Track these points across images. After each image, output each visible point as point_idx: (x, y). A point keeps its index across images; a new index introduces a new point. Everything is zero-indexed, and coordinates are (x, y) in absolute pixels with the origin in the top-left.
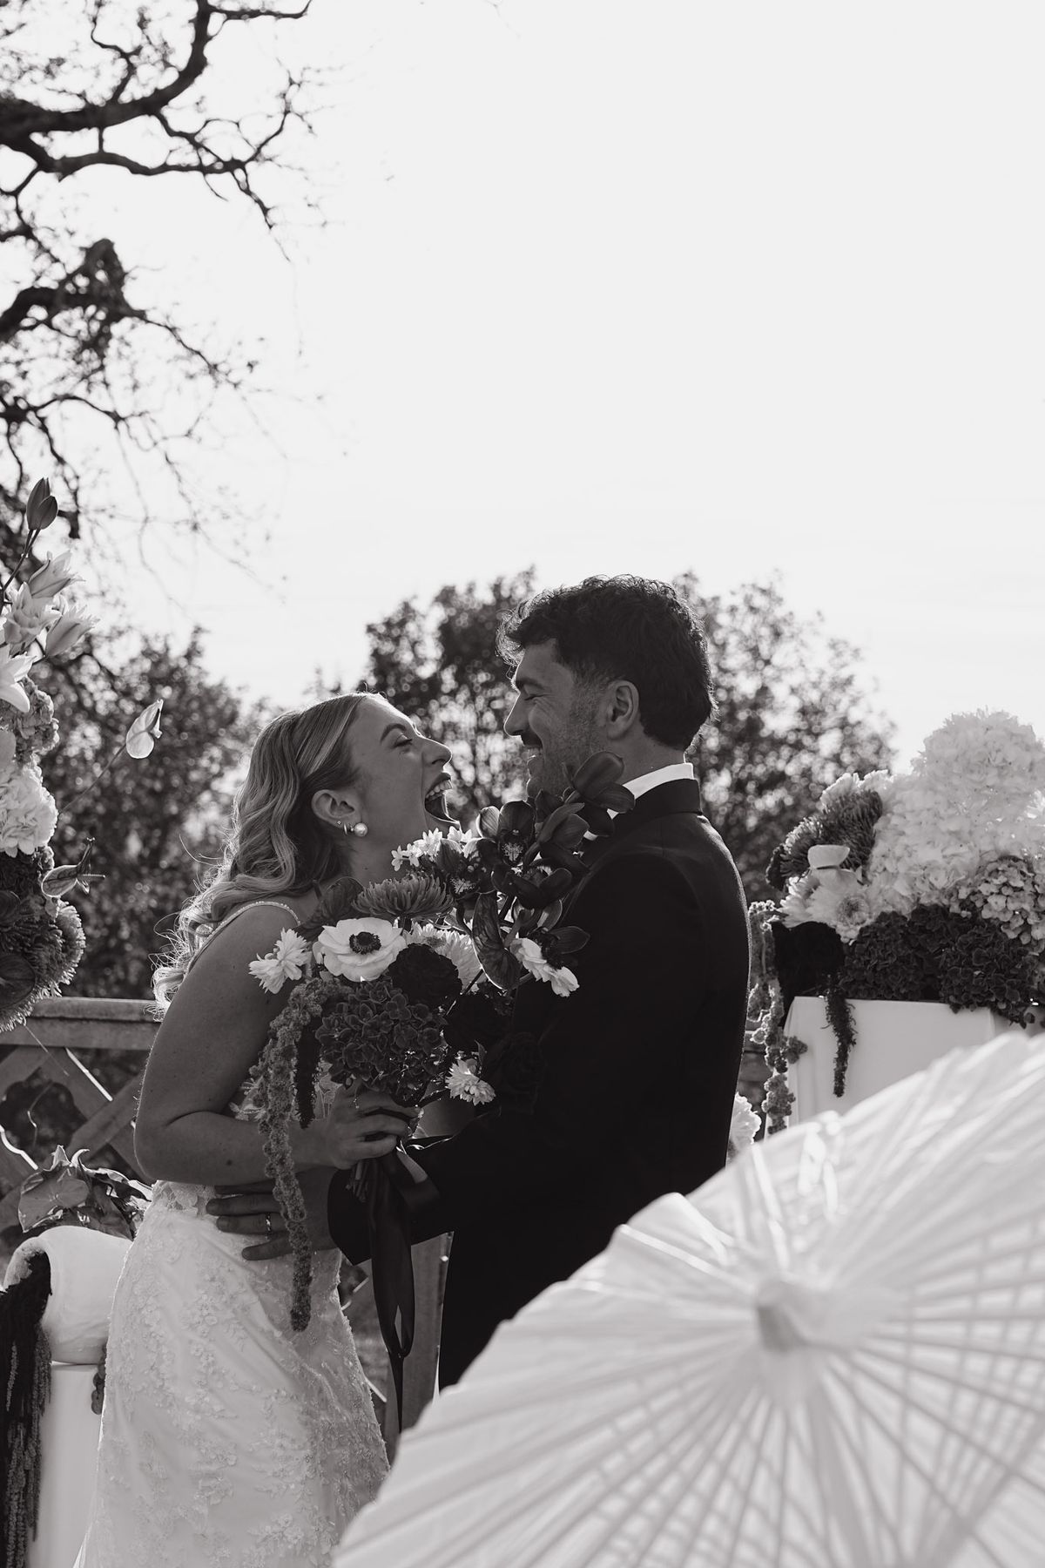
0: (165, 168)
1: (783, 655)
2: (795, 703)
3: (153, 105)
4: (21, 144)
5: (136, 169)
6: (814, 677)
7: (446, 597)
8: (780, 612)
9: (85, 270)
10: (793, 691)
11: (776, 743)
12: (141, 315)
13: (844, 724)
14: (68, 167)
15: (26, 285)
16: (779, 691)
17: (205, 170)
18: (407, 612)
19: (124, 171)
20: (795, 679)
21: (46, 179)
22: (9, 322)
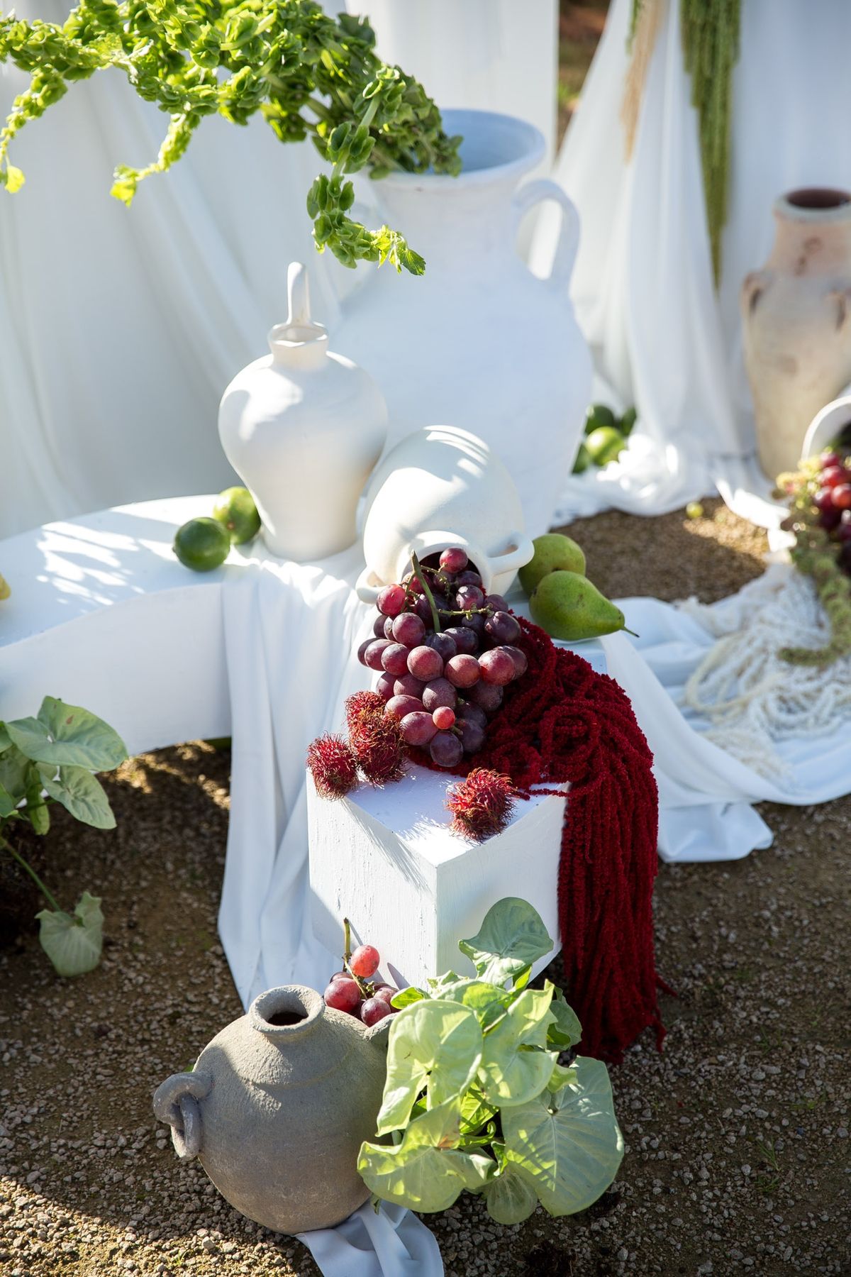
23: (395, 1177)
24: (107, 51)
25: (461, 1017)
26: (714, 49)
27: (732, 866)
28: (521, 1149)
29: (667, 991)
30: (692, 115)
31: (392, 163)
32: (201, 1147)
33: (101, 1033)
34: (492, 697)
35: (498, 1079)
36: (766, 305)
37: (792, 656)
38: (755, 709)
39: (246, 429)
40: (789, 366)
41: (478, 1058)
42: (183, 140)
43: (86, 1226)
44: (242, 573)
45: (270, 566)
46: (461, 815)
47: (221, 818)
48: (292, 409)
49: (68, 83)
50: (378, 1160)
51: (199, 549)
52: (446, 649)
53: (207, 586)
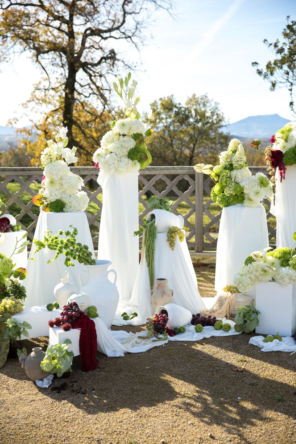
0: (120, 38)
1: (208, 105)
2: (210, 112)
3: (118, 28)
4: (99, 35)
5: (116, 38)
6: (212, 108)
7: (161, 99)
8: (207, 99)
9: (110, 54)
10: (210, 110)
12: (118, 60)
14: (106, 38)
15: (102, 57)
17: (126, 38)
18: (155, 102)
19: (114, 39)
21: (103, 40)
22: (99, 63)
23: (44, 367)
24: (46, 243)
25: (55, 347)
26: (150, 259)
27: (116, 358)
28: (60, 364)
29: (98, 367)
30: (148, 268)
31: (88, 263)
32: (24, 366)
34: (74, 319)
35: (57, 354)
36: (153, 294)
37: (139, 337)
38: (131, 343)
40: (156, 303)
41: (55, 351)
42: (57, 256)
43: (11, 379)
44: (54, 311)
45: (59, 310)
46: (63, 328)
48: (62, 288)
49: (42, 247)
50: (43, 364)
51: (50, 307)
52: (69, 312)
53: (50, 312)
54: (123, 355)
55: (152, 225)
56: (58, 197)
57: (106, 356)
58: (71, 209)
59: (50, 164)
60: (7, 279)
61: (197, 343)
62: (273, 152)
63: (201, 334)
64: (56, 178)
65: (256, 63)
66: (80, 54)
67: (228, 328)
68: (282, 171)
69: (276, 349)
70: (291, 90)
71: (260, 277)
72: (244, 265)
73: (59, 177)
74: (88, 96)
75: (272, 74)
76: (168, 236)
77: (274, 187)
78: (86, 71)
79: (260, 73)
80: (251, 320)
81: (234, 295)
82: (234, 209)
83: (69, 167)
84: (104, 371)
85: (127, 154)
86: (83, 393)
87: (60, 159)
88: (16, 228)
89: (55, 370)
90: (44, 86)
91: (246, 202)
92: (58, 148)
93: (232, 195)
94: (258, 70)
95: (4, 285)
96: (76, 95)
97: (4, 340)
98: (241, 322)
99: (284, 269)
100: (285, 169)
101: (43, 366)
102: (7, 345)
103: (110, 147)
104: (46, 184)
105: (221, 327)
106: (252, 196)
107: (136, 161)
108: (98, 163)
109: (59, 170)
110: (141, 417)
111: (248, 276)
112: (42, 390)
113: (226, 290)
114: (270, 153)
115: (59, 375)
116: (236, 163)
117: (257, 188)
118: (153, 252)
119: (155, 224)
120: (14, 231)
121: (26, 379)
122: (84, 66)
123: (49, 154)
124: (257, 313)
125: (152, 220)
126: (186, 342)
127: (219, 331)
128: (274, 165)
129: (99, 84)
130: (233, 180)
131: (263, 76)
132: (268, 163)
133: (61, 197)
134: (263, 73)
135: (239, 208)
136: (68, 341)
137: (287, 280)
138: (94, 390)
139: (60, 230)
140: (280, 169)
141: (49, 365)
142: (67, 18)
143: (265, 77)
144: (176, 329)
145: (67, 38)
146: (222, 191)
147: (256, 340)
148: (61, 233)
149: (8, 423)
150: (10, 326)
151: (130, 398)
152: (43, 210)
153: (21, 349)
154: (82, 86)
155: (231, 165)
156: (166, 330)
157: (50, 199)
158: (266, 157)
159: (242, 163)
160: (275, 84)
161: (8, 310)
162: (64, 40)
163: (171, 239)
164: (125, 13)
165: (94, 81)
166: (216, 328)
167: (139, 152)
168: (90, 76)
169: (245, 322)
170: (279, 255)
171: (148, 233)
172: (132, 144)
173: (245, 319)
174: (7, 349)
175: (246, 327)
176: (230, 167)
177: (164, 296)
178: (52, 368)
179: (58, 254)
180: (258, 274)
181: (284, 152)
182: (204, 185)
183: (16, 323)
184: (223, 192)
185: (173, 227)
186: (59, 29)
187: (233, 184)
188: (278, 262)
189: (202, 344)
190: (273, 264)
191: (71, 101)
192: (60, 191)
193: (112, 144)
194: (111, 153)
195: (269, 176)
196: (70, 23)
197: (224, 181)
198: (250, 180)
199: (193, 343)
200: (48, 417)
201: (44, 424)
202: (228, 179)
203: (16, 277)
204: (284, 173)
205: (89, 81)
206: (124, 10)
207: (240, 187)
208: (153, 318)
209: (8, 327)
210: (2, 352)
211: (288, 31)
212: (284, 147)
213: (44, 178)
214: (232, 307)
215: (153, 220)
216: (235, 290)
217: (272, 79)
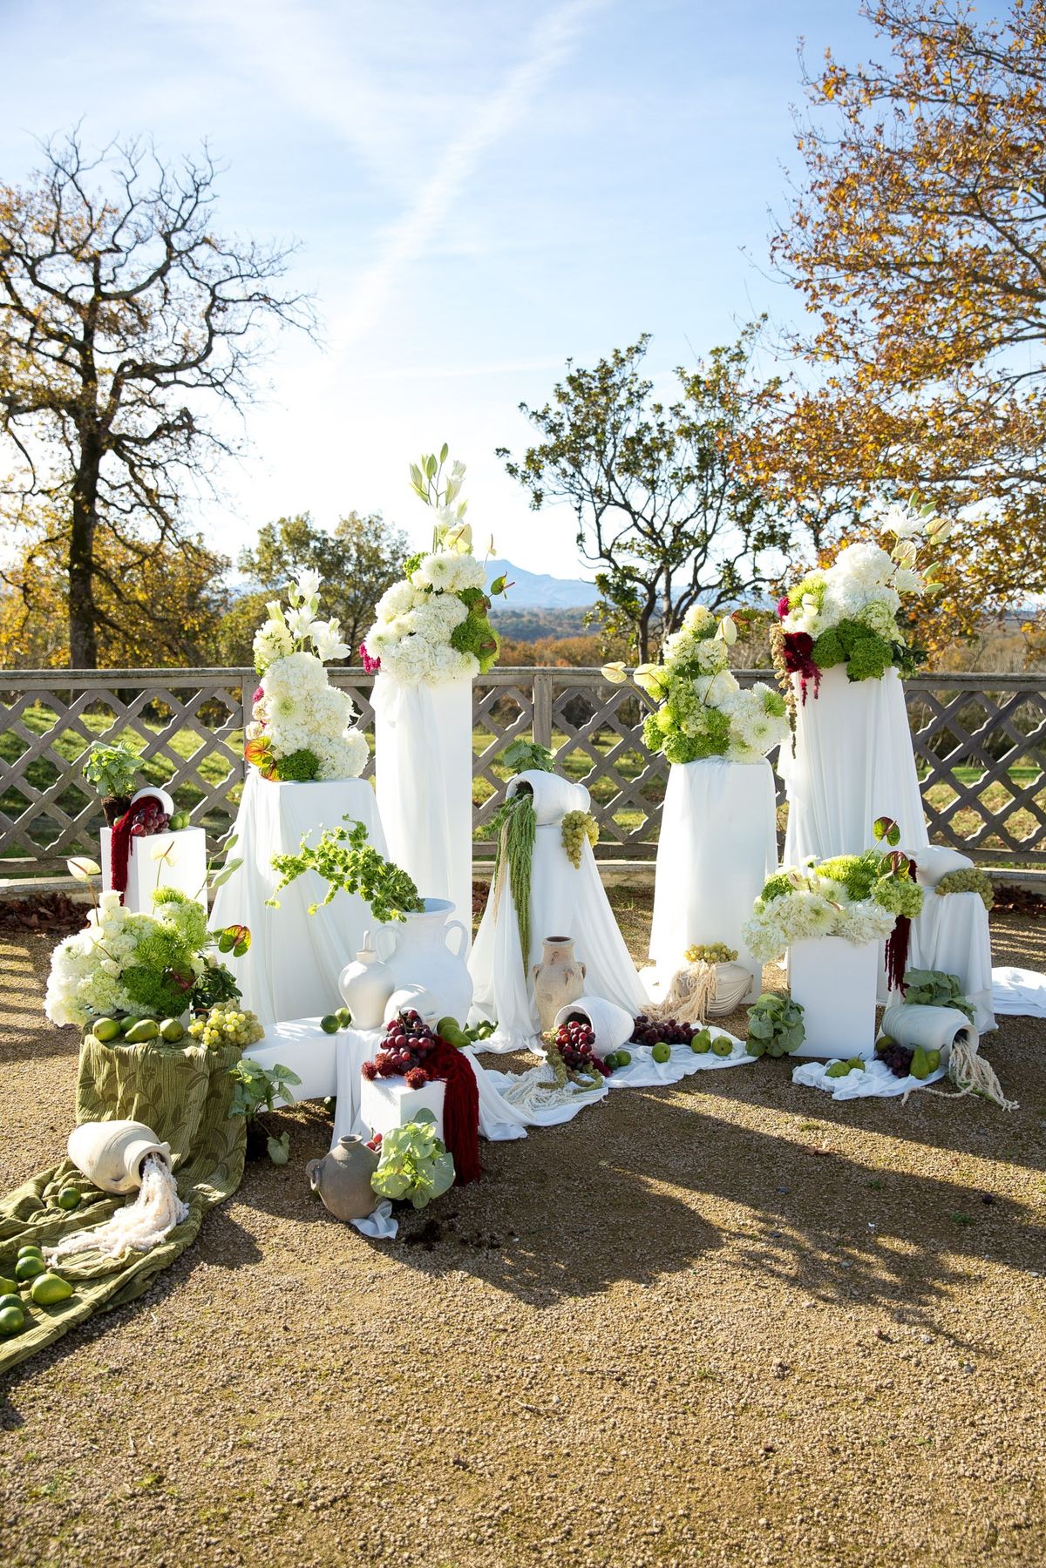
0: (197, 385)
1: (384, 535)
2: (389, 550)
3: (194, 364)
4: (152, 378)
5: (188, 385)
6: (394, 542)
8: (382, 523)
9: (179, 418)
10: (388, 546)
11: (384, 563)
12: (199, 432)
13: (404, 556)
14: (166, 385)
15: (160, 422)
16: (384, 546)
17: (213, 385)
18: (271, 526)
19: (183, 386)
20: (389, 542)
21: (158, 389)
22: (154, 437)
23: (382, 1185)
24: (311, 863)
25: (406, 1133)
26: (522, 889)
27: (512, 1142)
28: (423, 1176)
29: (484, 1170)
30: (516, 912)
31: (402, 909)
32: (320, 1185)
33: (287, 1179)
34: (423, 1054)
35: (416, 1151)
36: (540, 975)
37: (541, 1085)
38: (527, 1100)
39: (346, 981)
40: (549, 998)
41: (410, 1146)
42: (332, 895)
43: (280, 1221)
44: (343, 1034)
45: (354, 1031)
46: (410, 1081)
47: (331, 1130)
48: (362, 974)
49: (297, 874)
50: (377, 1180)
51: (329, 1026)
52: (408, 1037)
53: (331, 1038)
54: (523, 1134)
55: (527, 807)
56: (303, 745)
57: (485, 1139)
58: (335, 774)
59: (279, 662)
60: (195, 955)
61: (678, 1090)
62: (789, 638)
63: (669, 1067)
64: (296, 695)
65: (506, 451)
66: (109, 416)
67: (724, 1049)
68: (811, 682)
69: (864, 1092)
70: (579, 509)
71: (807, 925)
72: (759, 899)
73: (305, 693)
74: (128, 509)
75: (540, 477)
76: (564, 834)
77: (793, 716)
78: (121, 456)
79: (512, 470)
80: (789, 1028)
81: (714, 966)
82: (708, 767)
83: (325, 669)
84: (506, 1181)
85: (449, 637)
86: (493, 1247)
87: (307, 649)
88: (179, 823)
89: (410, 1192)
90: (22, 486)
91: (733, 751)
92: (301, 620)
93: (700, 734)
94: (508, 465)
95: (192, 971)
96: (99, 509)
97: (235, 1115)
98: (768, 1034)
99: (859, 906)
100: (818, 676)
101: (380, 1183)
102: (241, 1129)
103: (407, 620)
104: (268, 710)
105: (709, 1047)
106: (749, 738)
107: (471, 655)
108: (379, 659)
109: (305, 677)
110: (678, 1300)
111: (778, 924)
112: (379, 1244)
113: (693, 956)
114: (783, 640)
115: (419, 1204)
116: (706, 661)
117: (760, 718)
118: (528, 876)
119: (534, 806)
120: (173, 829)
121: (320, 1218)
122: (118, 444)
123: (277, 636)
124: (799, 1009)
125: (520, 798)
126: (651, 1089)
127: (706, 1055)
128: (791, 667)
129: (150, 484)
130: (701, 700)
131: (519, 479)
132: (779, 661)
133: (310, 744)
134: (520, 470)
135: (718, 766)
136: (424, 1115)
137: (867, 930)
138: (512, 1234)
139: (340, 828)
140: (806, 675)
141: (396, 1181)
142: (80, 336)
143: (524, 478)
144: (609, 1057)
145: (79, 379)
146: (676, 725)
147: (807, 1074)
148: (342, 836)
149: (352, 1348)
150: (248, 1080)
151: (616, 1249)
152: (266, 777)
153: (277, 1135)
154: (113, 488)
155: (694, 665)
156: (592, 1063)
157: (282, 749)
158: (775, 649)
159: (719, 661)
160: (541, 496)
161: (233, 1037)
162: (72, 383)
163: (575, 840)
164: (212, 333)
165: (140, 475)
166: (699, 1048)
167: (476, 634)
168: (132, 466)
169: (778, 1032)
170: (843, 874)
171: (515, 827)
172: (459, 613)
173: (778, 1025)
174: (242, 1139)
175: (777, 1042)
176: (691, 669)
177: (571, 979)
178: (406, 1186)
179: (336, 888)
180: (802, 919)
181: (815, 637)
182: (554, 711)
183: (260, 1071)
184: (679, 728)
185: (575, 812)
186: (61, 360)
187: (703, 709)
188: (841, 890)
189: (690, 1093)
190: (832, 894)
191: (88, 519)
192: (306, 729)
193: (413, 613)
194: (411, 634)
195: (783, 692)
196: (85, 348)
197: (682, 703)
198: (743, 700)
199: (664, 1091)
200: (446, 1323)
201: (449, 1342)
202: (692, 698)
203: (224, 948)
204: (817, 684)
205: (129, 478)
206: (210, 326)
207: (720, 715)
208: (554, 1032)
209: (242, 1084)
210: (230, 1148)
211: (567, 388)
212: (815, 626)
213: (259, 697)
214: (710, 996)
215: (526, 797)
216: (714, 955)
217: (539, 484)
